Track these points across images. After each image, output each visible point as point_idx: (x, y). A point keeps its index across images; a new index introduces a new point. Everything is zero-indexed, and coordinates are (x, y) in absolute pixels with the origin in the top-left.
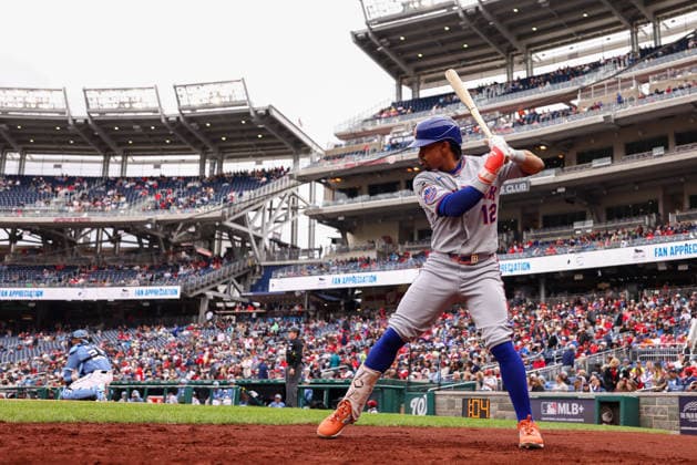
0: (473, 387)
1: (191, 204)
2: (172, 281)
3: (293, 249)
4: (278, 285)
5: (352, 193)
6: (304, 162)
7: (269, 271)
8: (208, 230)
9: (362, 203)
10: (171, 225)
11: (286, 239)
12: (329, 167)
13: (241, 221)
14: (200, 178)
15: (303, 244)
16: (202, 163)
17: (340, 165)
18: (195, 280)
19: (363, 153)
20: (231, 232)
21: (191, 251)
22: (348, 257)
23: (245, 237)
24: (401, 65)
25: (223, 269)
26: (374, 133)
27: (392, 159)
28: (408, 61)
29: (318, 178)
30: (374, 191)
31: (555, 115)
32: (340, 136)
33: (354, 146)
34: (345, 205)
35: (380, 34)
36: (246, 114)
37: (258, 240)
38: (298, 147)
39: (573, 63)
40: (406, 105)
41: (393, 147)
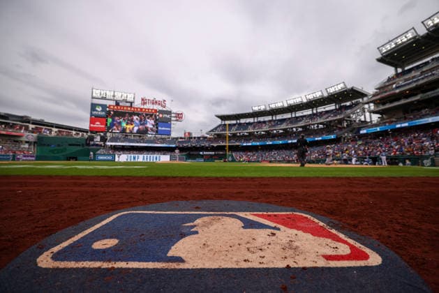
1: (336, 116)
2: (333, 134)
3: (365, 122)
4: (363, 132)
5: (384, 104)
6: (365, 99)
7: (359, 129)
8: (340, 121)
9: (388, 106)
10: (331, 121)
11: (363, 119)
12: (374, 98)
13: (349, 117)
14: (336, 109)
15: (368, 120)
16: (336, 105)
17: (379, 97)
18: (339, 133)
19: (386, 92)
20: (347, 120)
21: (337, 127)
23: (351, 121)
24: (396, 63)
25: (346, 130)
26: (389, 85)
27: (397, 91)
28: (399, 61)
29: (371, 102)
30: (391, 102)
32: (376, 89)
33: (382, 90)
34: (382, 107)
35: (387, 56)
36: (346, 90)
37: (355, 121)
38: (363, 95)
40: (400, 73)
41: (397, 88)
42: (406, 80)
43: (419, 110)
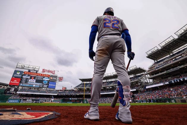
0: (182, 98)
1: (134, 80)
2: (135, 89)
3: (148, 83)
4: (147, 87)
5: (153, 75)
6: (146, 72)
7: (146, 86)
8: (137, 82)
9: (155, 76)
10: (133, 83)
11: (146, 82)
12: (149, 72)
13: (140, 81)
14: (134, 77)
15: (149, 82)
16: (134, 75)
17: (150, 72)
18: (137, 88)
19: (153, 70)
20: (140, 82)
21: (136, 85)
22: (155, 82)
23: (141, 82)
24: (154, 58)
25: (140, 86)
26: (153, 67)
27: (157, 69)
28: (155, 58)
29: (148, 74)
30: (156, 74)
31: (179, 58)
32: (149, 68)
33: (151, 69)
34: (152, 76)
35: (150, 56)
36: (137, 69)
37: (143, 82)
38: (144, 71)
39: (180, 50)
40: (156, 63)
41: (156, 68)
42: (159, 65)
43: (167, 77)
